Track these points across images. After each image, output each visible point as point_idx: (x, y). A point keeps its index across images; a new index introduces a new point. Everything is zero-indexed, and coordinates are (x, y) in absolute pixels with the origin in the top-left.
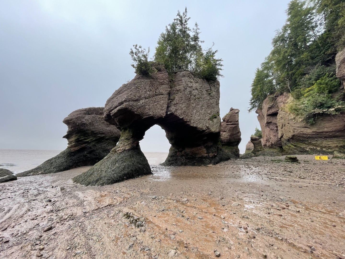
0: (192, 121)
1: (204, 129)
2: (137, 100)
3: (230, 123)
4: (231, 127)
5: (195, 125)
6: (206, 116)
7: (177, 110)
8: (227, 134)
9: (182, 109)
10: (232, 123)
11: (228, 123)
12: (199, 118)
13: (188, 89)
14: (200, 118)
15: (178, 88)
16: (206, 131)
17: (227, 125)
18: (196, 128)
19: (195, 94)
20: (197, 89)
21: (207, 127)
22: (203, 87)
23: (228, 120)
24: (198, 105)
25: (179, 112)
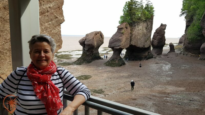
0: (138, 45)
3: (159, 35)
4: (159, 38)
8: (157, 42)
9: (134, 41)
10: (160, 35)
11: (158, 35)
12: (140, 42)
13: (137, 31)
15: (133, 33)
17: (157, 35)
19: (140, 32)
21: (144, 46)
23: (158, 33)
25: (133, 43)
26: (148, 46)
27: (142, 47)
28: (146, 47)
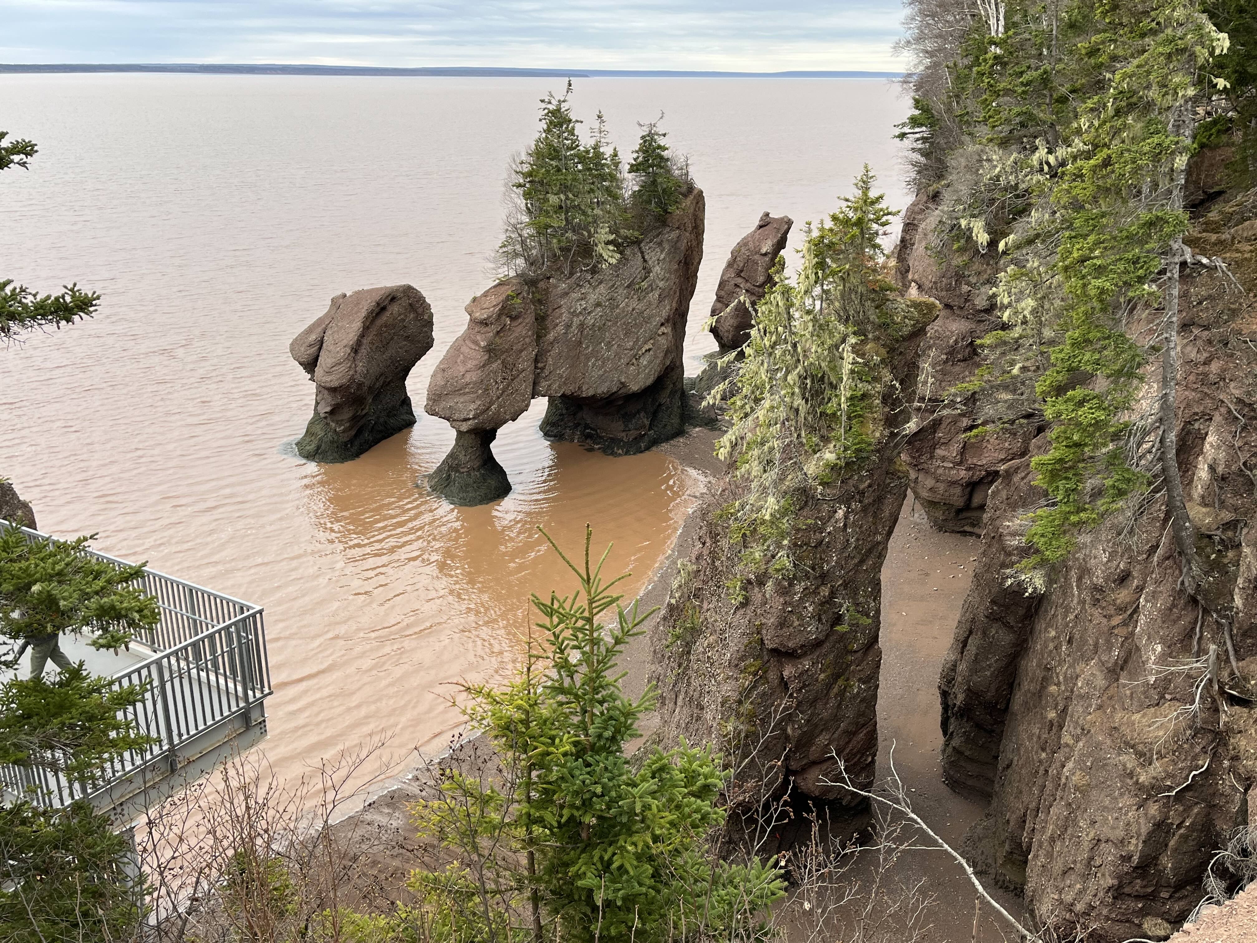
0: (584, 389)
1: (615, 390)
2: (488, 408)
5: (591, 393)
6: (620, 358)
7: (549, 386)
9: (561, 377)
11: (738, 280)
12: (601, 372)
13: (576, 321)
14: (605, 371)
15: (551, 336)
16: (620, 392)
17: (736, 286)
18: (594, 396)
19: (593, 321)
20: (598, 305)
21: (622, 383)
22: (618, 283)
23: (741, 270)
24: (600, 343)
25: (555, 386)
26: (649, 382)
27: (613, 394)
28: (635, 387)
